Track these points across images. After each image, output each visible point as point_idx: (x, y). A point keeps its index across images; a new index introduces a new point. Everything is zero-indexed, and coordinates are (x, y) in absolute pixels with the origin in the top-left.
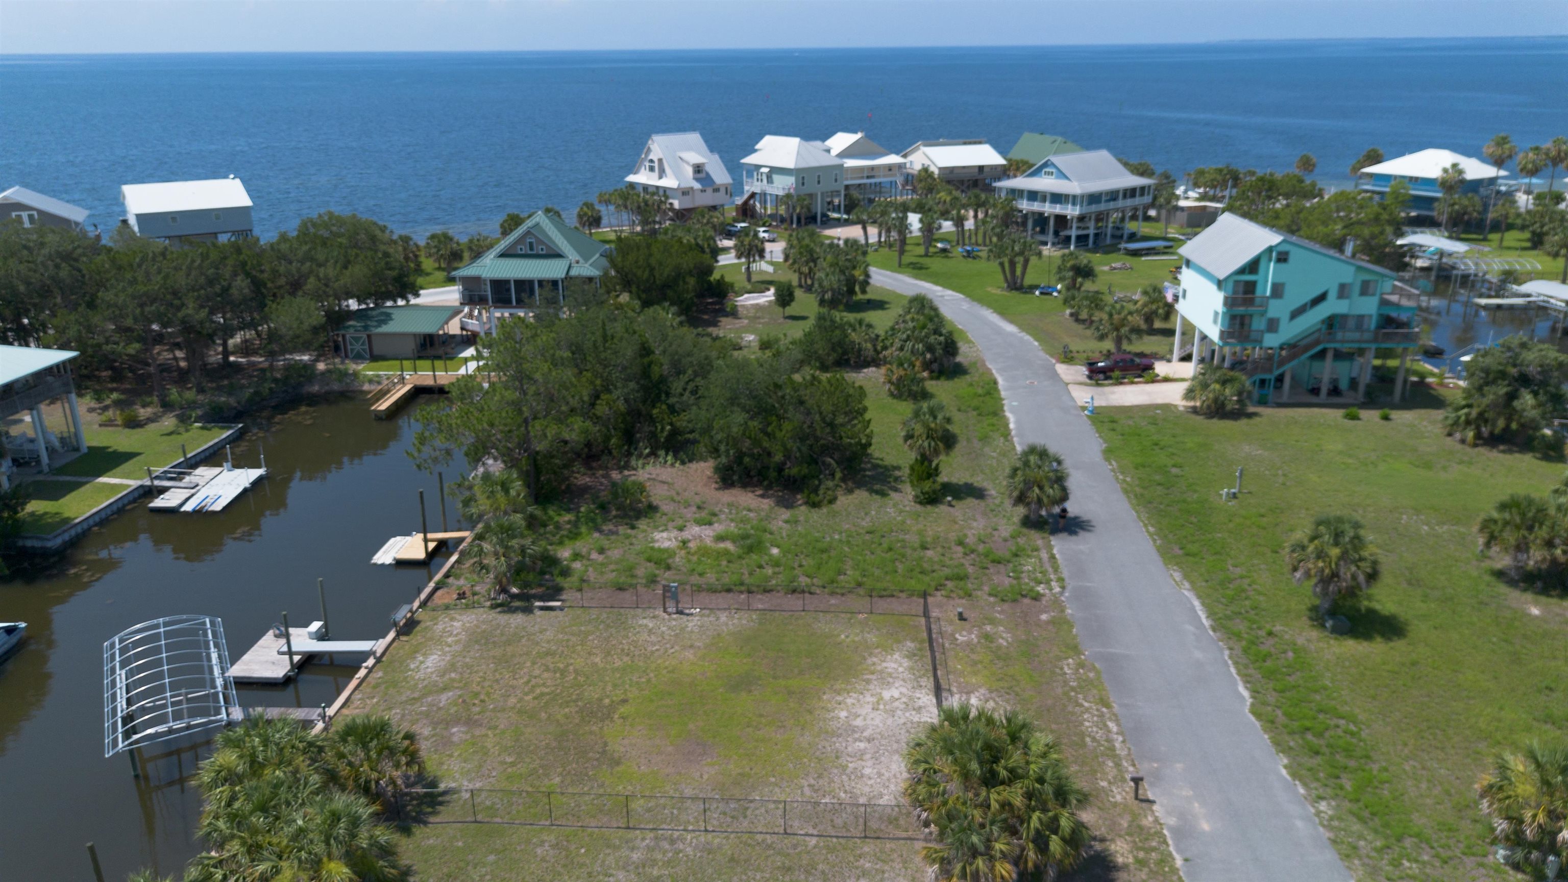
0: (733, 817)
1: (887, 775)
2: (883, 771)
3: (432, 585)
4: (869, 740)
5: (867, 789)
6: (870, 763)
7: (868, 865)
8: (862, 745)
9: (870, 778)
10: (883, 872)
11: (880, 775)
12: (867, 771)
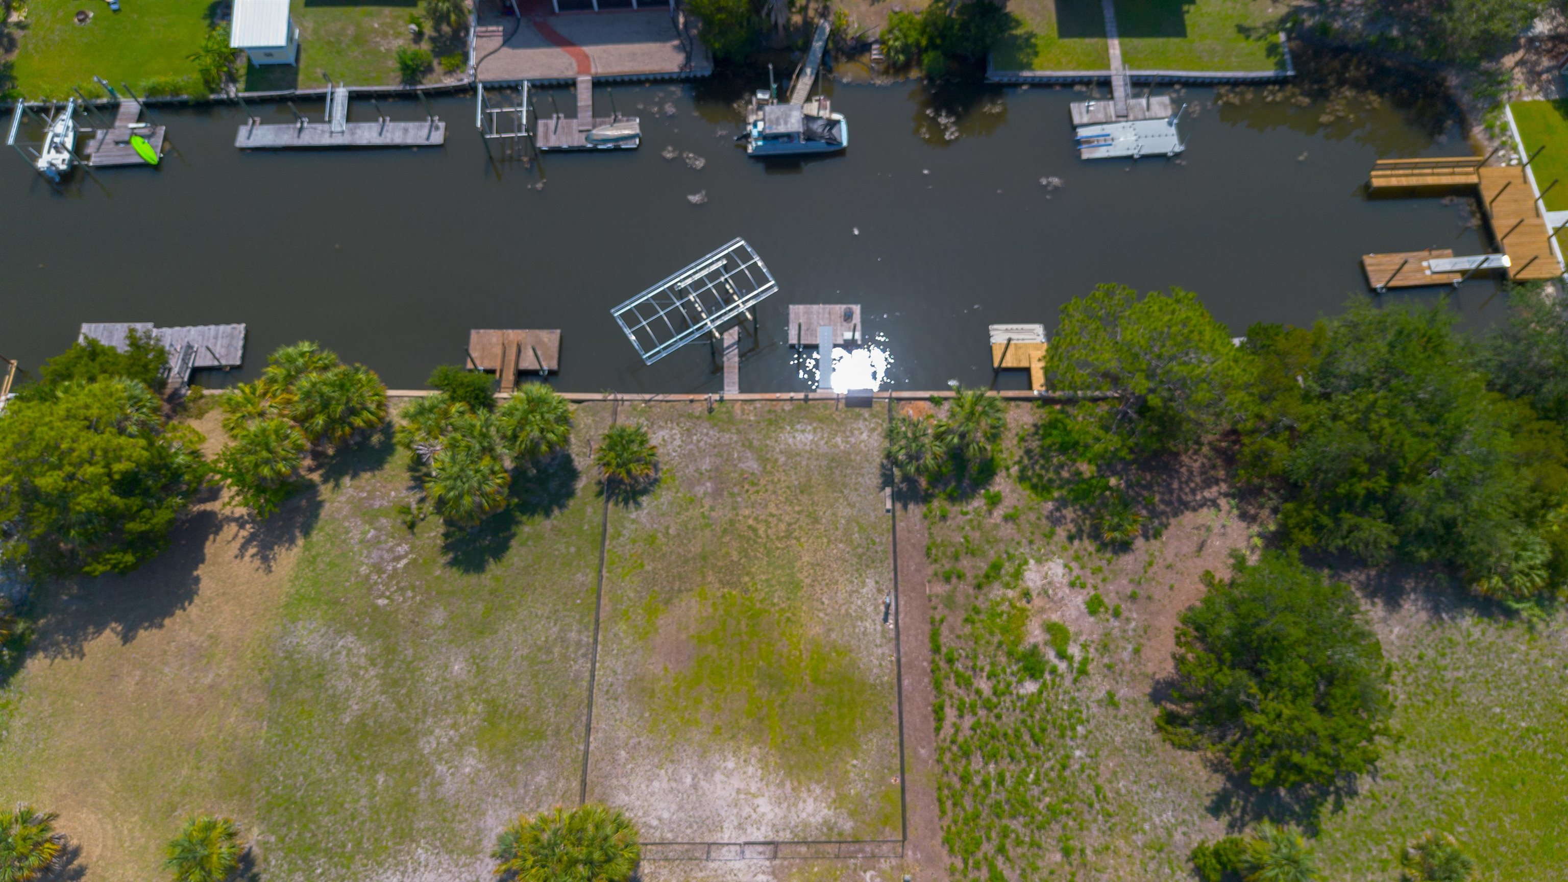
0: (607, 692)
1: (653, 800)
2: (657, 796)
3: (927, 394)
4: (695, 787)
5: (635, 784)
6: (665, 785)
7: (560, 785)
8: (688, 780)
9: (647, 786)
10: (554, 795)
11: (652, 794)
12: (656, 784)
